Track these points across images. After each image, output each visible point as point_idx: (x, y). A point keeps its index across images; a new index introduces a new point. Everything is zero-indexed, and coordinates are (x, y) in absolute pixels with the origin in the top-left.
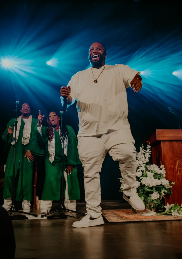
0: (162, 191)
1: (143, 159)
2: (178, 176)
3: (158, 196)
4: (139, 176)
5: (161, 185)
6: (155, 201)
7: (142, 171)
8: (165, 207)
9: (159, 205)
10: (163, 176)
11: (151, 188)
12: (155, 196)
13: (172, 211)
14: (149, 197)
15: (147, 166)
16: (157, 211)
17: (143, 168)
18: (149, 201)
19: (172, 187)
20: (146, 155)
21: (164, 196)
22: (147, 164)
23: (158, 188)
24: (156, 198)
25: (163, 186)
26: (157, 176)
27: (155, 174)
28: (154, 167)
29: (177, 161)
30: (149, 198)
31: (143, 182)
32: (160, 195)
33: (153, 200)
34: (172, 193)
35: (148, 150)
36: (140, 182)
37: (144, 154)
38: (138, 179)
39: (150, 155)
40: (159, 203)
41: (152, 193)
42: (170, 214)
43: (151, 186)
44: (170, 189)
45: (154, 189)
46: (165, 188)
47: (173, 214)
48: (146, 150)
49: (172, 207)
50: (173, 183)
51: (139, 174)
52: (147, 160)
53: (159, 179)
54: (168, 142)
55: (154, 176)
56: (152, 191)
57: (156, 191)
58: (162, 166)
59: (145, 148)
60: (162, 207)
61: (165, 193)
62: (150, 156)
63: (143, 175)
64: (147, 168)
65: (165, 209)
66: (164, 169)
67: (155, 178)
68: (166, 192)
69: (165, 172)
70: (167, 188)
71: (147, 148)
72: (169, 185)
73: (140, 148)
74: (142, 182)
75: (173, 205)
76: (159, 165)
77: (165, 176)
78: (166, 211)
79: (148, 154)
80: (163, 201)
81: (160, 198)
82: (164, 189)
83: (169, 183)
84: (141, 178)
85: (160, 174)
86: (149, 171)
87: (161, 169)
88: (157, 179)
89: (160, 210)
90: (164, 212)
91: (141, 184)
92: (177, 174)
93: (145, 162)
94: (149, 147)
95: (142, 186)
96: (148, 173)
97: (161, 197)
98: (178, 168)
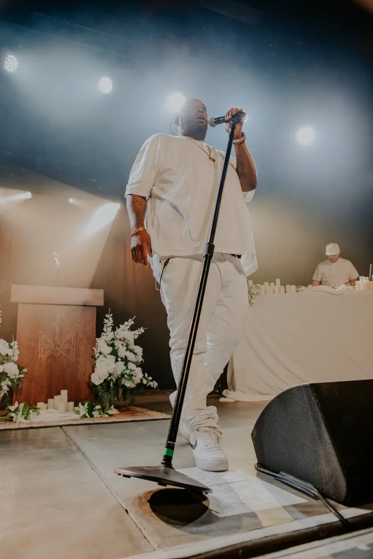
0: (4, 383)
2: (41, 359)
5: (3, 372)
8: (10, 407)
10: (13, 358)
19: (22, 376)
25: (5, 375)
29: (43, 336)
32: (1, 388)
44: (17, 379)
46: (8, 377)
50: (26, 370)
53: (3, 363)
58: (15, 344)
60: (7, 408)
61: (8, 386)
66: (16, 347)
68: (10, 383)
69: (18, 353)
70: (13, 377)
72: (17, 371)
76: (9, 341)
77: (16, 358)
80: (9, 399)
82: (7, 379)
83: (19, 369)
85: (7, 355)
87: (11, 347)
92: (39, 356)
97: (2, 392)
98: (42, 346)
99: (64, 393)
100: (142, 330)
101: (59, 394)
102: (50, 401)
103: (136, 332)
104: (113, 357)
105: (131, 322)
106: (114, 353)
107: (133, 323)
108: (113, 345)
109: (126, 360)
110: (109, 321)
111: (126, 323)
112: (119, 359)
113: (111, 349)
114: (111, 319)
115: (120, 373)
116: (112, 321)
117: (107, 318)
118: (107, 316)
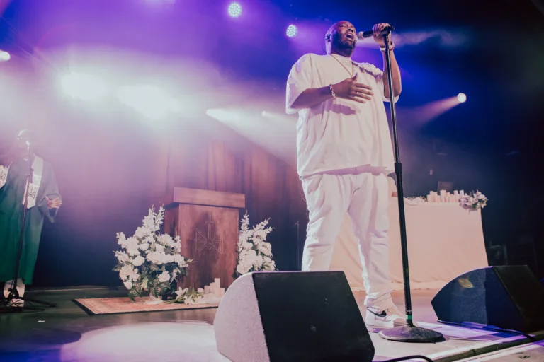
0: (175, 271)
1: (152, 226)
2: (198, 251)
3: (168, 277)
4: (143, 250)
5: (174, 262)
6: (163, 284)
7: (148, 242)
8: (177, 292)
9: (168, 290)
11: (160, 266)
12: (164, 277)
13: (185, 297)
14: (155, 278)
15: (156, 236)
16: (165, 299)
17: (151, 239)
18: (155, 284)
19: (187, 265)
20: (156, 221)
21: (176, 278)
22: (157, 233)
23: (170, 267)
24: (165, 281)
25: (175, 264)
26: (169, 250)
27: (166, 247)
28: (166, 238)
29: (198, 232)
30: (155, 280)
31: (149, 258)
32: (171, 276)
33: (161, 283)
34: (187, 274)
35: (160, 214)
36: (145, 257)
37: (154, 219)
38: (143, 253)
39: (162, 221)
40: (169, 288)
41: (161, 272)
42: (182, 302)
43: (160, 263)
44: (184, 268)
45: (164, 268)
46: (178, 266)
47: (186, 301)
48: (158, 214)
49: (185, 293)
50: (190, 261)
51: (144, 247)
52: (158, 228)
53: (172, 254)
54: (188, 205)
55: (165, 250)
56: (160, 270)
57: (167, 270)
58: (177, 238)
59: (156, 211)
60: (173, 293)
61: (177, 273)
62: (161, 223)
63: (149, 249)
64: (156, 239)
65: (176, 295)
66: (179, 241)
67: (166, 254)
68: (180, 272)
69: (181, 246)
70: (181, 266)
71: (160, 211)
72: (184, 262)
73: (150, 210)
74: (147, 257)
75: (186, 290)
76: (172, 235)
77: (179, 250)
78: (177, 297)
79: (160, 219)
80: (174, 285)
81: (170, 279)
82: (177, 268)
83: (185, 260)
84: (146, 252)
85: (173, 248)
86: (159, 243)
87: (176, 241)
88: (169, 255)
89: (169, 298)
90: (174, 298)
91: (146, 260)
92: (196, 249)
93: (154, 230)
94: (162, 209)
95: (148, 263)
96: (158, 246)
97: (172, 279)
98: (198, 241)
99: (217, 281)
100: (270, 229)
101: (213, 281)
102: (206, 287)
103: (266, 230)
104: (254, 252)
105: (266, 222)
106: (255, 248)
107: (267, 223)
108: (251, 241)
109: (263, 254)
110: (246, 222)
111: (262, 223)
112: (259, 253)
113: (251, 245)
114: (248, 219)
115: (261, 265)
116: (248, 221)
117: (244, 219)
118: (244, 216)
